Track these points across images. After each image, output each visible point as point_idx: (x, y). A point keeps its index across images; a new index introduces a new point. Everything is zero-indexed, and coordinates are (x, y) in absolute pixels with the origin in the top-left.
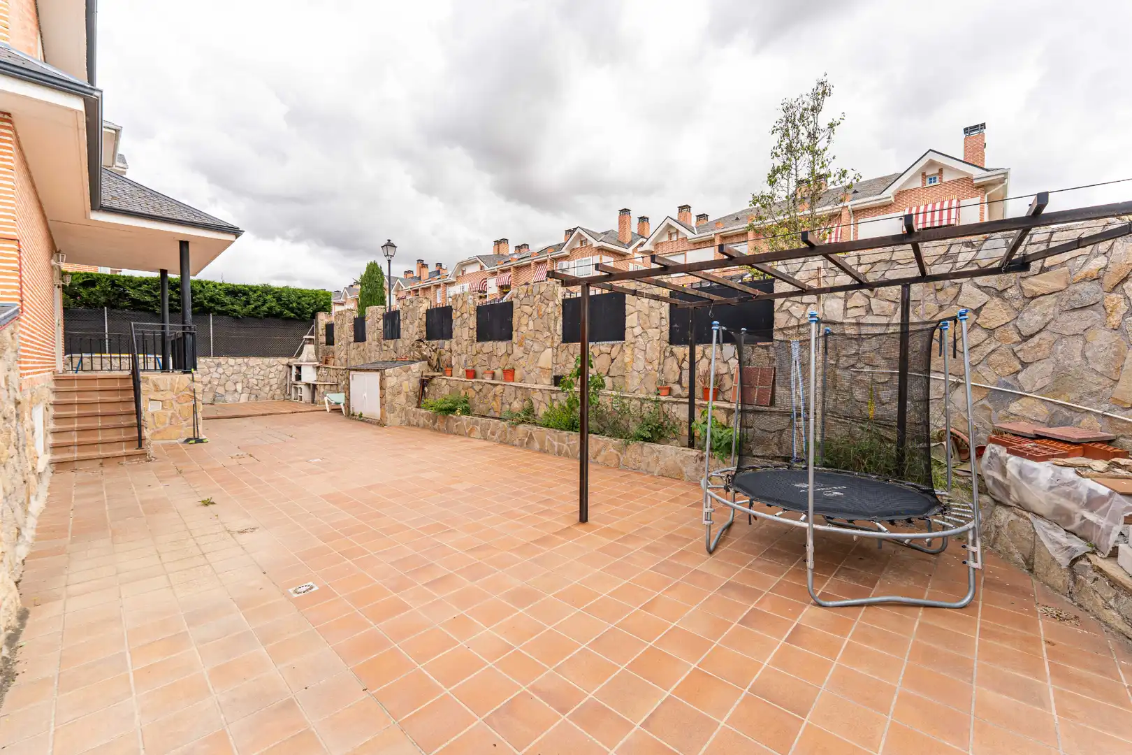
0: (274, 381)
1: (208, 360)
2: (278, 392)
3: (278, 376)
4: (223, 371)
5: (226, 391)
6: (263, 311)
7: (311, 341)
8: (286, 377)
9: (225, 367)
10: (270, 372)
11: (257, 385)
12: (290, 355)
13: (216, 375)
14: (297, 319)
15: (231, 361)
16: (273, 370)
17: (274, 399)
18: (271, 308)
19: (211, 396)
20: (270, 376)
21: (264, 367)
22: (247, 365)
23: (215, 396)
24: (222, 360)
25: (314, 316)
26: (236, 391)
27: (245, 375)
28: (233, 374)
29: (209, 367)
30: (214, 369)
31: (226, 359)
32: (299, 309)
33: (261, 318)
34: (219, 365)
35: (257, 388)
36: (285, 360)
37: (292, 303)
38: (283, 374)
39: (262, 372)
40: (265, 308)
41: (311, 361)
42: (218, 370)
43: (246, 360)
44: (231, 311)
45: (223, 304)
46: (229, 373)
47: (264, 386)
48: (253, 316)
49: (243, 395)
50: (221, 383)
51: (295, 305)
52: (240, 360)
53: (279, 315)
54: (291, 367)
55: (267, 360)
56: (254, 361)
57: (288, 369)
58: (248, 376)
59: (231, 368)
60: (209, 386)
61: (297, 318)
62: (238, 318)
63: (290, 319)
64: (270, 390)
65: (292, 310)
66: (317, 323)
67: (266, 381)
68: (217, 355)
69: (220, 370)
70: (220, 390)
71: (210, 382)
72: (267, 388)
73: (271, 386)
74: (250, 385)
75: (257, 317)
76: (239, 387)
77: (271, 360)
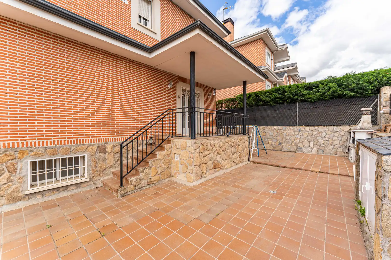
0: (336, 142)
1: (295, 128)
2: (340, 150)
3: (340, 139)
4: (302, 134)
5: (303, 146)
6: (329, 95)
7: (367, 112)
8: (347, 140)
9: (303, 132)
10: (334, 136)
11: (324, 144)
12: (351, 125)
13: (298, 136)
14: (358, 97)
15: (307, 128)
16: (336, 134)
17: (336, 154)
18: (334, 92)
19: (295, 147)
20: (334, 139)
21: (329, 133)
22: (317, 130)
23: (297, 148)
24: (302, 128)
25: (377, 91)
26: (309, 146)
27: (315, 137)
28: (308, 136)
29: (295, 132)
30: (297, 133)
31: (304, 127)
32: (360, 88)
33: (328, 100)
34: (300, 131)
35: (323, 145)
36: (347, 128)
37: (351, 85)
38: (345, 138)
39: (328, 136)
40: (329, 93)
41: (365, 129)
42: (299, 134)
43: (316, 128)
44: (308, 98)
45: (303, 95)
46: (305, 135)
47: (329, 144)
48: (323, 100)
49: (313, 149)
50: (301, 141)
51: (353, 85)
52: (312, 128)
53: (341, 97)
54: (350, 133)
55: (331, 128)
56: (321, 128)
57: (349, 134)
58: (318, 138)
59: (307, 132)
60: (294, 142)
61: (358, 95)
62: (312, 102)
63: (351, 97)
64: (333, 148)
65: (352, 90)
66: (380, 96)
67: (331, 142)
68: (300, 125)
69: (301, 134)
70: (300, 145)
71: (295, 140)
72: (331, 147)
73: (335, 145)
74: (319, 143)
75: (325, 100)
76: (312, 144)
77: (336, 128)
